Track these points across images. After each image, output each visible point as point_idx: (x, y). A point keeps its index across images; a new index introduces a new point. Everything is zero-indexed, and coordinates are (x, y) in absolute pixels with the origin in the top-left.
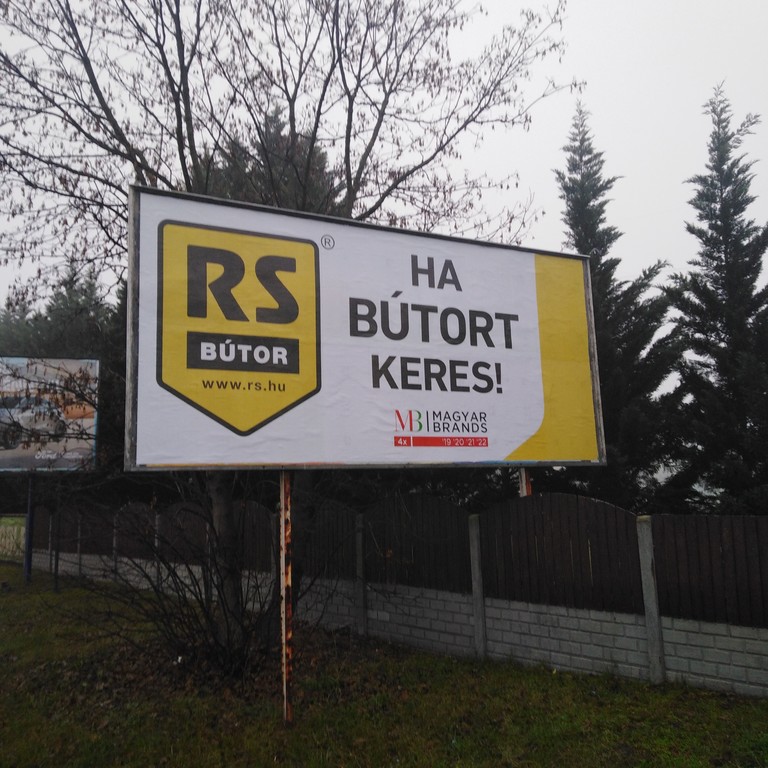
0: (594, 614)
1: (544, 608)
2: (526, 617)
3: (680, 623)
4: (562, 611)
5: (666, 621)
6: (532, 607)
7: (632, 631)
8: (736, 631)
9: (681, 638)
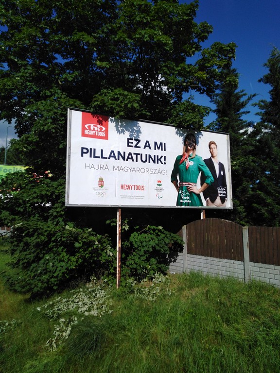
0: (226, 260)
1: (209, 258)
2: (202, 261)
3: (256, 264)
4: (215, 259)
5: (252, 263)
6: (205, 258)
7: (239, 267)
9: (258, 270)
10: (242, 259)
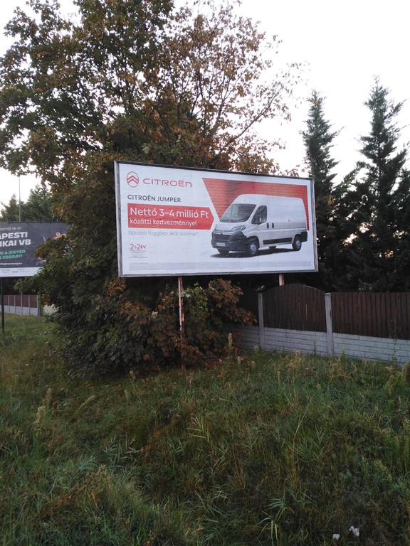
0: (308, 332)
1: (288, 331)
2: (281, 334)
3: (340, 335)
4: (295, 331)
5: (335, 334)
6: (283, 330)
7: (321, 339)
8: (361, 338)
9: (341, 341)
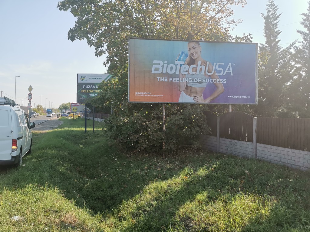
0: (242, 142)
1: (232, 140)
2: (228, 142)
3: (261, 145)
5: (258, 144)
7: (250, 147)
9: (261, 149)
10: (252, 141)
